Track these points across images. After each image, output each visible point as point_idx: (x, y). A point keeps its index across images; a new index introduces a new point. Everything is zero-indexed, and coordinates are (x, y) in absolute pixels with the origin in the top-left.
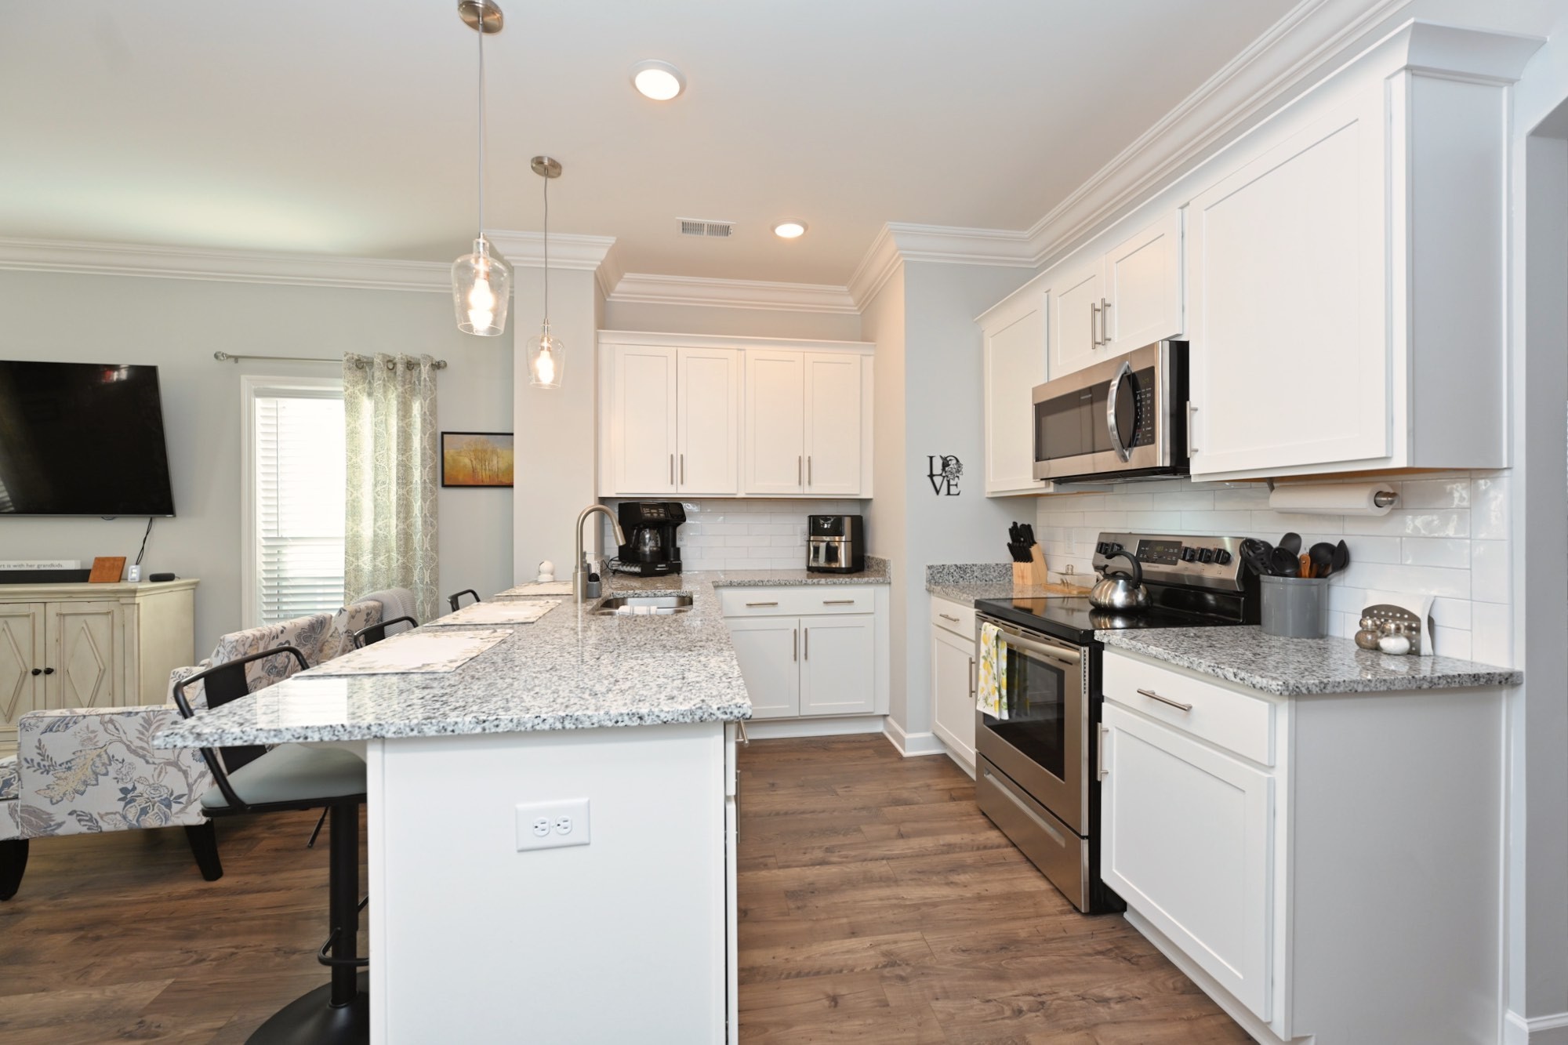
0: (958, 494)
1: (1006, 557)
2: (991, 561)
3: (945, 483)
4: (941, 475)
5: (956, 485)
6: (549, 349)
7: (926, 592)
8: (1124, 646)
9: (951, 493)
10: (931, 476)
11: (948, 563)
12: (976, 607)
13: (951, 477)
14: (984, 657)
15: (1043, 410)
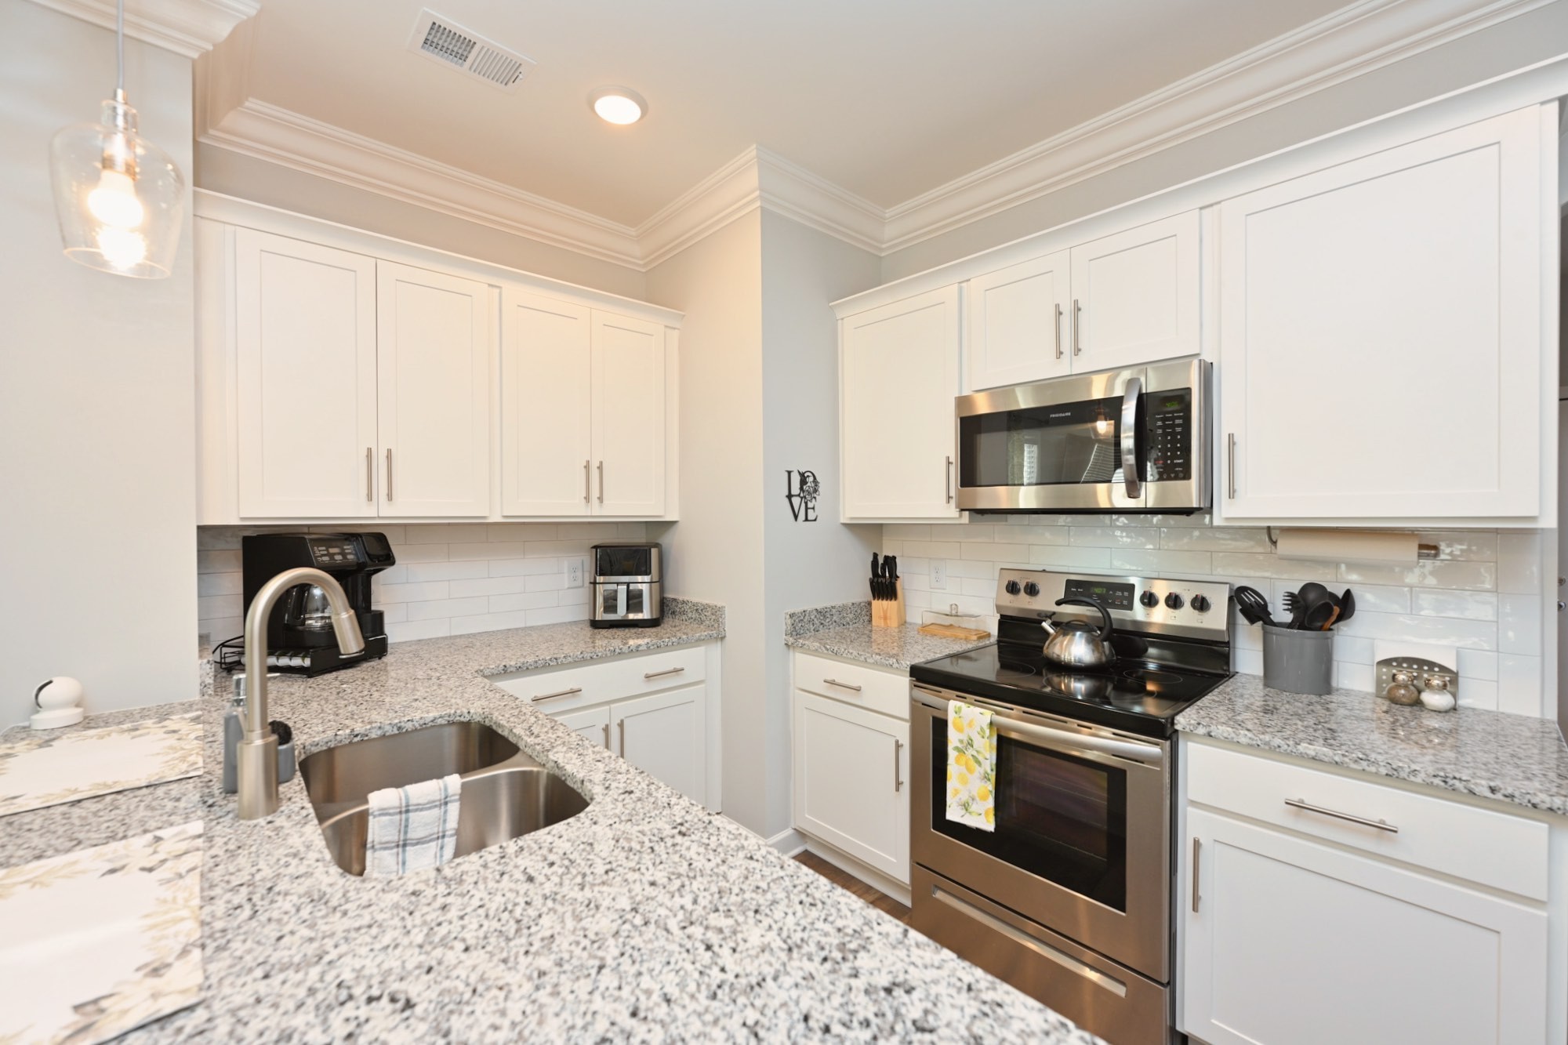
0: (815, 520)
1: (863, 591)
2: (848, 601)
3: (803, 505)
4: (799, 495)
5: (813, 508)
6: (129, 170)
7: (785, 647)
8: (1243, 740)
9: (809, 518)
10: (790, 496)
11: (809, 607)
12: (911, 675)
13: (808, 498)
14: (957, 749)
15: (971, 428)
